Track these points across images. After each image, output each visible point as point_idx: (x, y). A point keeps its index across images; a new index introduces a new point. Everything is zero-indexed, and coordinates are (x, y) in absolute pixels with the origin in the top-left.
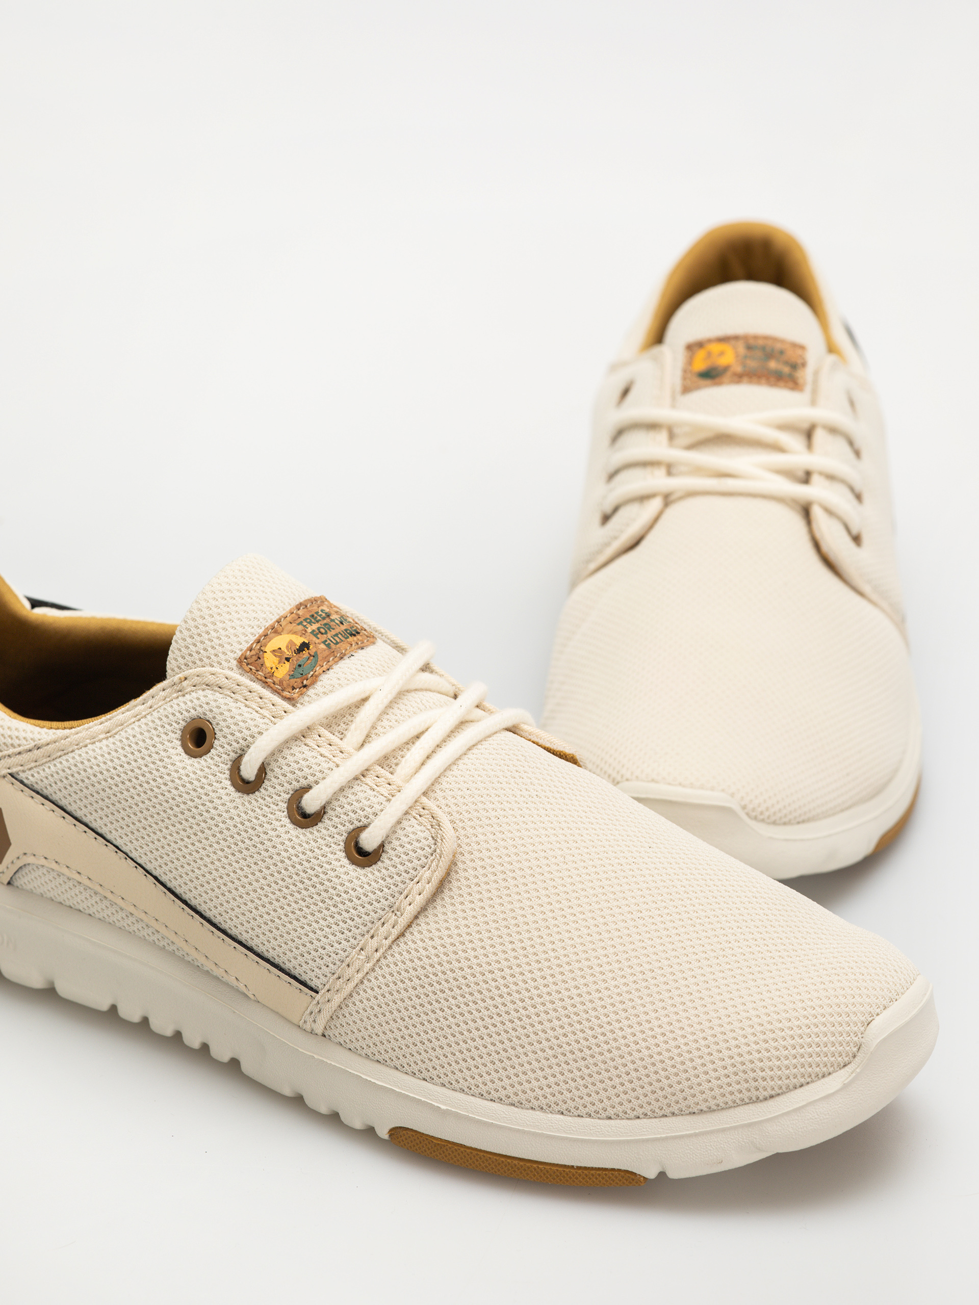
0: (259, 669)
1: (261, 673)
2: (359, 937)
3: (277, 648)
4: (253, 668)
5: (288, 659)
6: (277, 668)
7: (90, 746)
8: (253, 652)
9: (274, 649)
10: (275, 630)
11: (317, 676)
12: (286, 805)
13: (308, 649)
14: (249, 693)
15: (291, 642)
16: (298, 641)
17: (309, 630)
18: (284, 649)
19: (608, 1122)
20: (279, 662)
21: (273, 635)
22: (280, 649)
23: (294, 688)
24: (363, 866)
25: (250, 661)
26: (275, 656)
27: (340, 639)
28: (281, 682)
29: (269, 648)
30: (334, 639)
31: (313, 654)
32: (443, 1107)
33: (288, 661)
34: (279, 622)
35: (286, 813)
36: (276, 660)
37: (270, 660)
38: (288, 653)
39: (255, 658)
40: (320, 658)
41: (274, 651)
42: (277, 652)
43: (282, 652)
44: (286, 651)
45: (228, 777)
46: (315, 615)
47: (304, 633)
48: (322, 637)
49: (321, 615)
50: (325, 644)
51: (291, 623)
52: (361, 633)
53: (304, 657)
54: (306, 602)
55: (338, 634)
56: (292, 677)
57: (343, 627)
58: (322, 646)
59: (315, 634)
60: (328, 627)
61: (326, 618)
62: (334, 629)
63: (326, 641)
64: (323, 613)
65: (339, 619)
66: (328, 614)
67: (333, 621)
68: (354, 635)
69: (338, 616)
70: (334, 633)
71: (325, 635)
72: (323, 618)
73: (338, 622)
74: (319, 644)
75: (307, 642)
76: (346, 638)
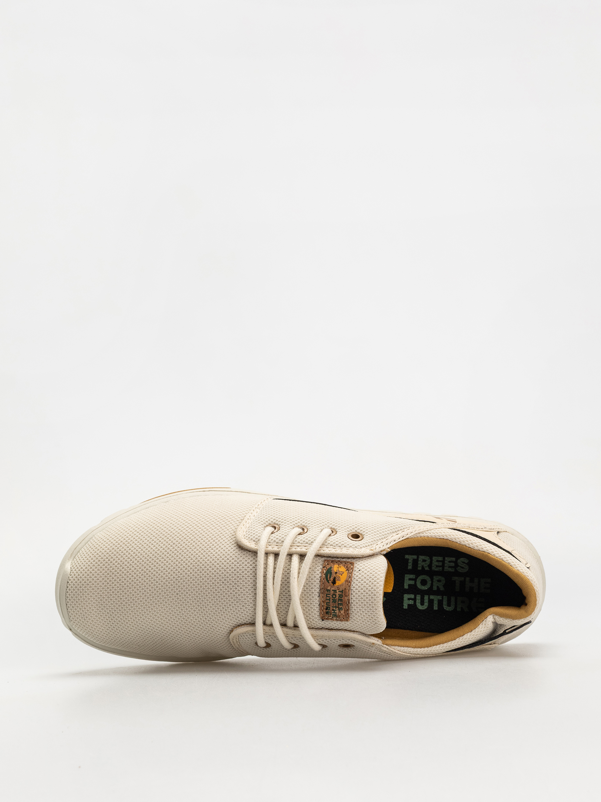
13: (332, 582)
16: (338, 583)
20: (339, 570)
21: (348, 579)
22: (342, 575)
23: (327, 563)
25: (350, 564)
27: (327, 600)
29: (346, 573)
31: (329, 582)
46: (341, 603)
47: (338, 588)
48: (332, 592)
49: (340, 606)
50: (329, 590)
51: (345, 589)
52: (326, 615)
53: (331, 578)
54: (348, 607)
55: (330, 601)
56: (331, 568)
57: (331, 608)
58: (329, 588)
59: (335, 591)
60: (334, 601)
61: (339, 605)
62: (332, 602)
63: (330, 592)
64: (341, 608)
65: (335, 612)
66: (340, 609)
67: (336, 607)
68: (326, 609)
69: (337, 614)
70: (331, 600)
71: (332, 595)
72: (338, 604)
73: (334, 609)
74: (331, 588)
75: (335, 585)
76: (327, 603)
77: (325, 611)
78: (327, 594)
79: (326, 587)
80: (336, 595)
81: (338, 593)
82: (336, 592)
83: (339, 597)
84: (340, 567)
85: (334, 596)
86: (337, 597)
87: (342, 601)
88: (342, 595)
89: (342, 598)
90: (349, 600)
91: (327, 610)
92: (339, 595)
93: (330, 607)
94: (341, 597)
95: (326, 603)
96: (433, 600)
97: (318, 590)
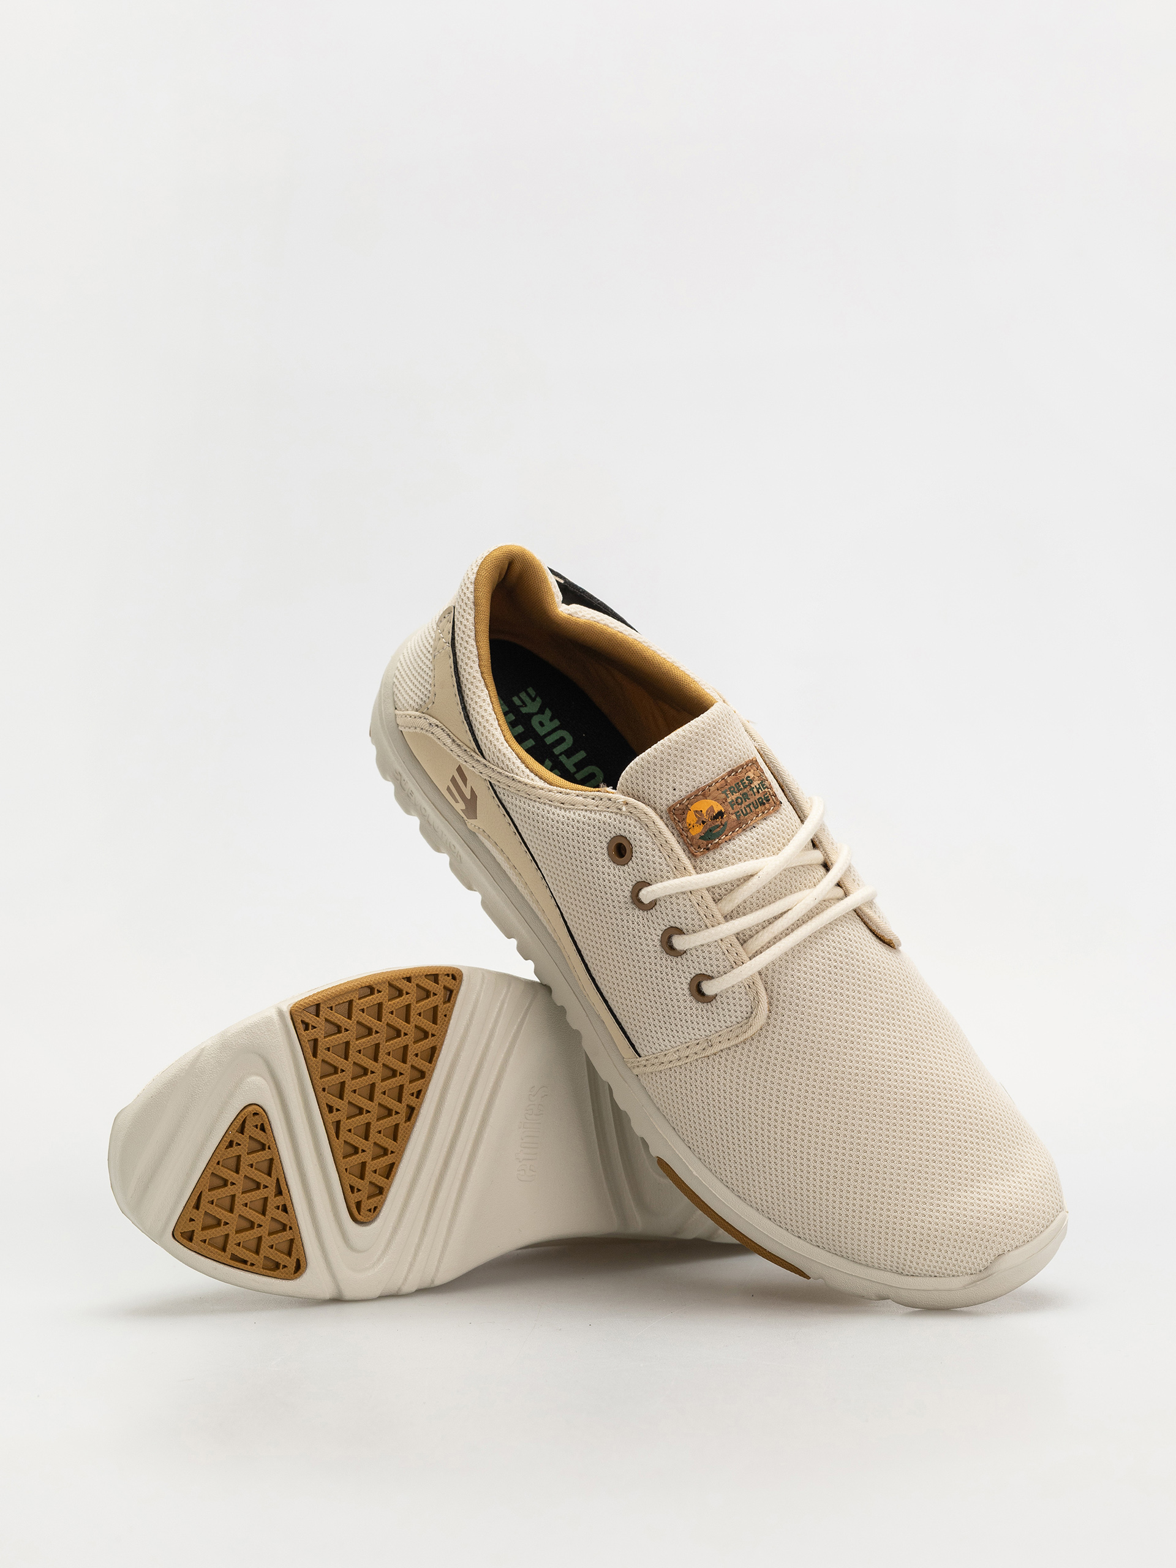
0: (680, 821)
1: (680, 825)
2: (678, 1043)
3: (699, 810)
4: (677, 819)
5: (703, 822)
6: (693, 826)
7: (547, 806)
8: (682, 807)
9: (697, 810)
10: (702, 793)
11: (719, 844)
12: (661, 933)
13: (722, 818)
14: (665, 843)
15: (712, 808)
16: (718, 808)
17: (729, 800)
18: (704, 812)
19: (798, 1239)
20: (697, 823)
21: (701, 797)
22: (701, 811)
23: (699, 847)
24: (698, 1001)
25: (676, 812)
26: (696, 815)
27: (751, 810)
28: (692, 838)
29: (693, 808)
30: (746, 810)
31: (723, 823)
32: (694, 1173)
33: (703, 824)
34: (709, 786)
35: (659, 938)
36: (696, 819)
37: (691, 818)
38: (706, 818)
39: (680, 812)
40: (728, 828)
41: (696, 811)
42: (698, 813)
43: (702, 815)
44: (705, 815)
45: (630, 890)
46: (740, 783)
47: (724, 803)
48: (737, 808)
49: (745, 783)
50: (737, 815)
51: (718, 790)
52: (771, 799)
53: (717, 824)
54: (738, 768)
55: (750, 804)
56: (701, 838)
57: (758, 796)
58: (734, 817)
59: (732, 804)
60: (745, 796)
61: (747, 786)
62: (749, 799)
63: (739, 812)
64: (747, 780)
65: (758, 787)
66: (751, 782)
67: (752, 789)
68: (764, 804)
69: (759, 782)
70: (747, 803)
71: (740, 806)
72: (745, 787)
73: (755, 790)
74: (732, 814)
75: (723, 811)
76: (756, 808)
77: (767, 806)
78: (745, 815)
79: (735, 824)
80: (737, 799)
81: (732, 797)
82: (733, 801)
83: (736, 793)
84: (690, 825)
85: (739, 800)
86: (738, 795)
87: (738, 784)
88: (730, 788)
89: (734, 786)
90: (729, 774)
91: (764, 801)
92: (733, 795)
93: (758, 799)
94: (734, 789)
95: (757, 810)
96: (575, 765)
97: (749, 833)
